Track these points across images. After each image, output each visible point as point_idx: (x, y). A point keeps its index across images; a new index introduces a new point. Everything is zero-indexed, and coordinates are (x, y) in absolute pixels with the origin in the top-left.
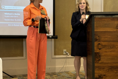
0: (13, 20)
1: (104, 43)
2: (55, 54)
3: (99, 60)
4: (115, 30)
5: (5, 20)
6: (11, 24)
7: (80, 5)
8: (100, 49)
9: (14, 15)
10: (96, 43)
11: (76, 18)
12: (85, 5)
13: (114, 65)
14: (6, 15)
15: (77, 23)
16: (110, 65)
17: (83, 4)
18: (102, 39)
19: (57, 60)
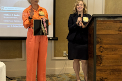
0: (12, 21)
1: (106, 46)
2: (55, 56)
3: (101, 63)
4: (117, 33)
5: (4, 21)
6: (10, 25)
7: (78, 6)
8: (102, 52)
9: (14, 16)
10: (98, 46)
11: (72, 20)
12: (83, 6)
13: (116, 68)
14: (5, 16)
15: (73, 25)
16: (111, 68)
17: (80, 6)
18: (104, 42)
19: (56, 61)
